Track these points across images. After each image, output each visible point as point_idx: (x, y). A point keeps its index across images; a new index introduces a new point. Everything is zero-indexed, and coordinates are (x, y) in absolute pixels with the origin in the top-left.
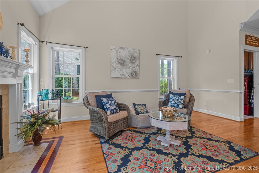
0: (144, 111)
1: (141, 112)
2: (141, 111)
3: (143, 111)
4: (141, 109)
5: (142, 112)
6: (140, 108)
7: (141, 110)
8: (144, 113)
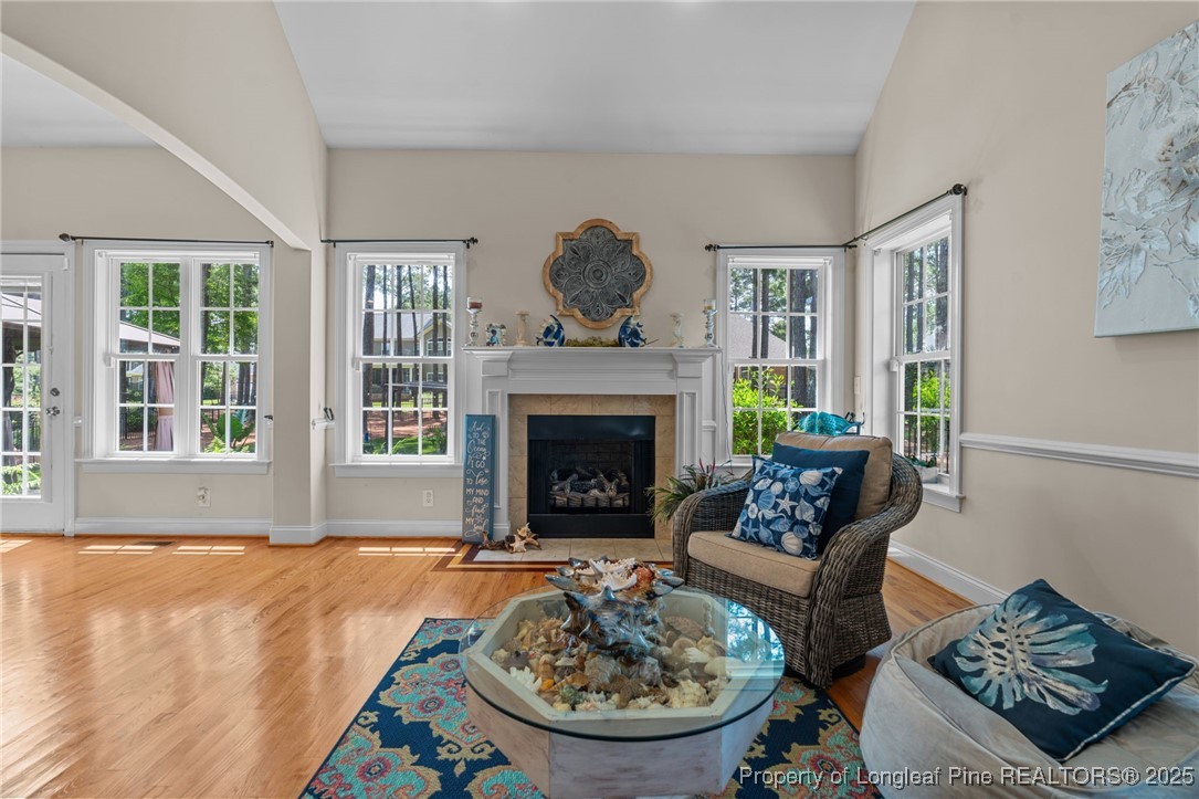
0: (998, 680)
1: (973, 667)
2: (978, 659)
3: (992, 670)
4: (1000, 645)
5: (979, 673)
6: (1001, 638)
7: (989, 651)
8: (992, 693)
